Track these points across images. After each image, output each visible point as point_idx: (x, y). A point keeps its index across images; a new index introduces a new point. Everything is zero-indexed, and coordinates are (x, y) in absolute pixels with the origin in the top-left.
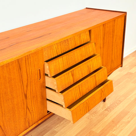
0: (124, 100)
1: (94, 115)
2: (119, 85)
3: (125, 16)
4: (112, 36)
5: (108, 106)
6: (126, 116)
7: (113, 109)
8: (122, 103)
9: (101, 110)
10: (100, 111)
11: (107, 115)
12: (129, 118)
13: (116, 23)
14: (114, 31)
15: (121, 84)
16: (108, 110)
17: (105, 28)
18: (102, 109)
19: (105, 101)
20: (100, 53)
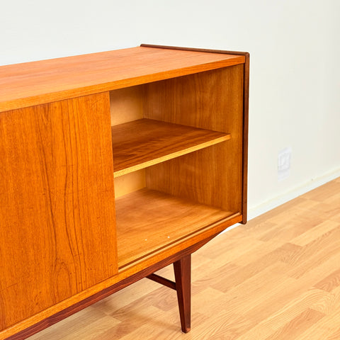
3: (244, 64)
19: (188, 329)
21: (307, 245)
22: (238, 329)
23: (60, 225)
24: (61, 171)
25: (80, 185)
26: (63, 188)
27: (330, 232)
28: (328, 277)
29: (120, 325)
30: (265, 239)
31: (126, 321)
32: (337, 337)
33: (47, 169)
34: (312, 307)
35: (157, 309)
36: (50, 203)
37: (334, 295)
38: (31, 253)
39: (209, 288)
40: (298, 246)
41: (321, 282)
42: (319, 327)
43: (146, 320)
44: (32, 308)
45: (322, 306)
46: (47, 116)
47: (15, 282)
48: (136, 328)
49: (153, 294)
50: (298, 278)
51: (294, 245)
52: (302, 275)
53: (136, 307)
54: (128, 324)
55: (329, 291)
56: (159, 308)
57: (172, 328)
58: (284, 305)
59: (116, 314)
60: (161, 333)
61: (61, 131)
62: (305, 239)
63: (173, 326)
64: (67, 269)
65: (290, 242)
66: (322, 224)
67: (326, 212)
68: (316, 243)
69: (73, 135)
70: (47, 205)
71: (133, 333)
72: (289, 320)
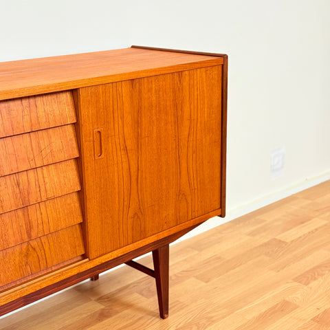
3: (223, 66)
4: (171, 118)
13: (185, 84)
17: (140, 92)
19: (166, 316)
20: (125, 166)
21: (292, 241)
22: (212, 317)
23: (184, 165)
24: (186, 123)
25: (198, 136)
26: (187, 136)
27: (316, 230)
28: (308, 272)
29: (103, 310)
30: (252, 234)
31: (109, 306)
32: (307, 328)
33: (178, 122)
34: (287, 299)
35: (140, 296)
36: (178, 147)
37: (311, 288)
38: (164, 183)
39: (192, 279)
40: (284, 242)
41: (299, 276)
42: (291, 317)
43: (128, 306)
44: (163, 226)
45: (298, 298)
46: (180, 81)
47: (153, 203)
48: (117, 312)
49: (138, 282)
50: (278, 271)
51: (280, 241)
52: (283, 268)
53: (120, 294)
54: (111, 309)
55: (307, 284)
56: (143, 295)
57: (151, 314)
58: (262, 296)
59: (101, 299)
60: (140, 319)
61: (188, 93)
62: (292, 235)
63: (152, 312)
64: (186, 199)
65: (277, 237)
66: (310, 222)
67: (317, 211)
68: (301, 239)
69: (196, 97)
70: (176, 148)
71: (113, 317)
72: (264, 311)
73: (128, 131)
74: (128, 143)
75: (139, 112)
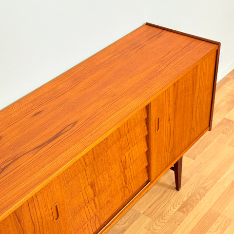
0: (212, 186)
1: (159, 221)
2: (206, 149)
3: (217, 50)
4: (191, 92)
5: (184, 201)
6: (213, 225)
7: (193, 207)
8: (209, 192)
9: (172, 209)
10: (170, 212)
11: (181, 222)
12: (219, 229)
13: (199, 70)
14: (195, 84)
15: (209, 147)
16: (183, 211)
17: (178, 87)
18: (174, 208)
19: (179, 189)
20: (169, 128)
22: (205, 187)
23: (194, 114)
24: (197, 91)
25: (202, 94)
26: (197, 98)
36: (193, 105)
39: (185, 157)
40: (231, 121)
51: (228, 120)
57: (170, 187)
61: (199, 74)
64: (194, 130)
65: (225, 117)
70: (191, 107)
73: (171, 110)
74: (171, 116)
75: (176, 97)
